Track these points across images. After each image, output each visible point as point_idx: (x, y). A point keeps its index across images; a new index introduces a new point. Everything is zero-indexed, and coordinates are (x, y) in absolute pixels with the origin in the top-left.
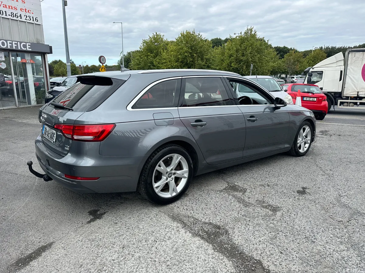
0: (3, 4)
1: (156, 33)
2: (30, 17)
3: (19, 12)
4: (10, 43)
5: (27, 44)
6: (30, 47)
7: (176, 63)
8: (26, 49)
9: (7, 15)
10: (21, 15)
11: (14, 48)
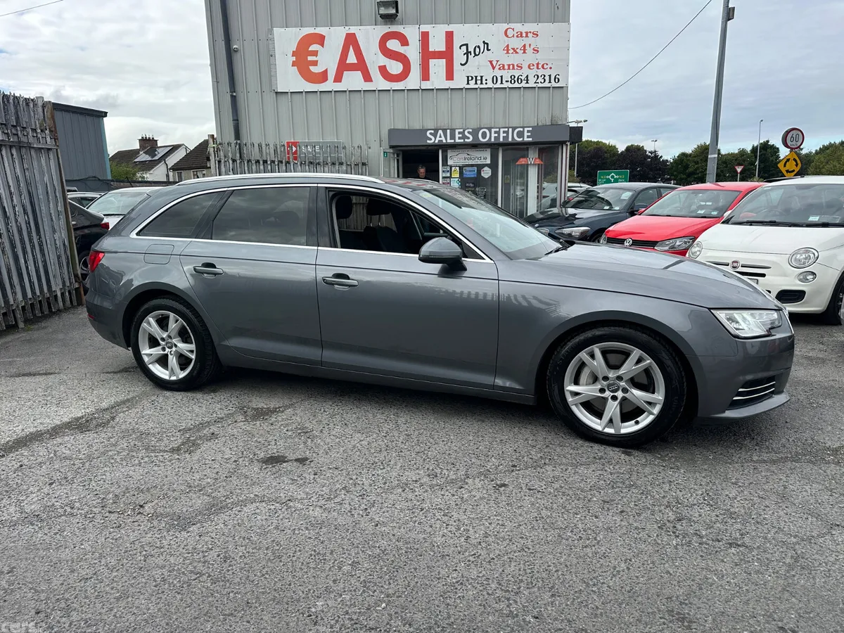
0: (499, 63)
2: (545, 76)
3: (525, 72)
4: (495, 132)
6: (529, 134)
8: (521, 139)
9: (504, 82)
10: (527, 77)
11: (501, 140)
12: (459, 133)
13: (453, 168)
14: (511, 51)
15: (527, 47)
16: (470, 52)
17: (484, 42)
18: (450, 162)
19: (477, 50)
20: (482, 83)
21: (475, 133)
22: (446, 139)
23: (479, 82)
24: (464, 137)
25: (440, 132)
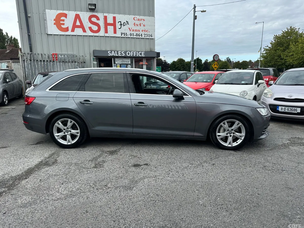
0: (132, 29)
1: (291, 27)
2: (147, 34)
3: (141, 33)
4: (132, 53)
5: (143, 52)
6: (144, 54)
8: (141, 56)
9: (134, 35)
11: (134, 56)
12: (120, 52)
13: (118, 65)
14: (136, 25)
15: (141, 24)
16: (122, 24)
17: (126, 21)
18: (116, 63)
19: (124, 24)
20: (126, 36)
21: (125, 52)
22: (115, 55)
23: (125, 35)
24: (122, 54)
25: (113, 52)
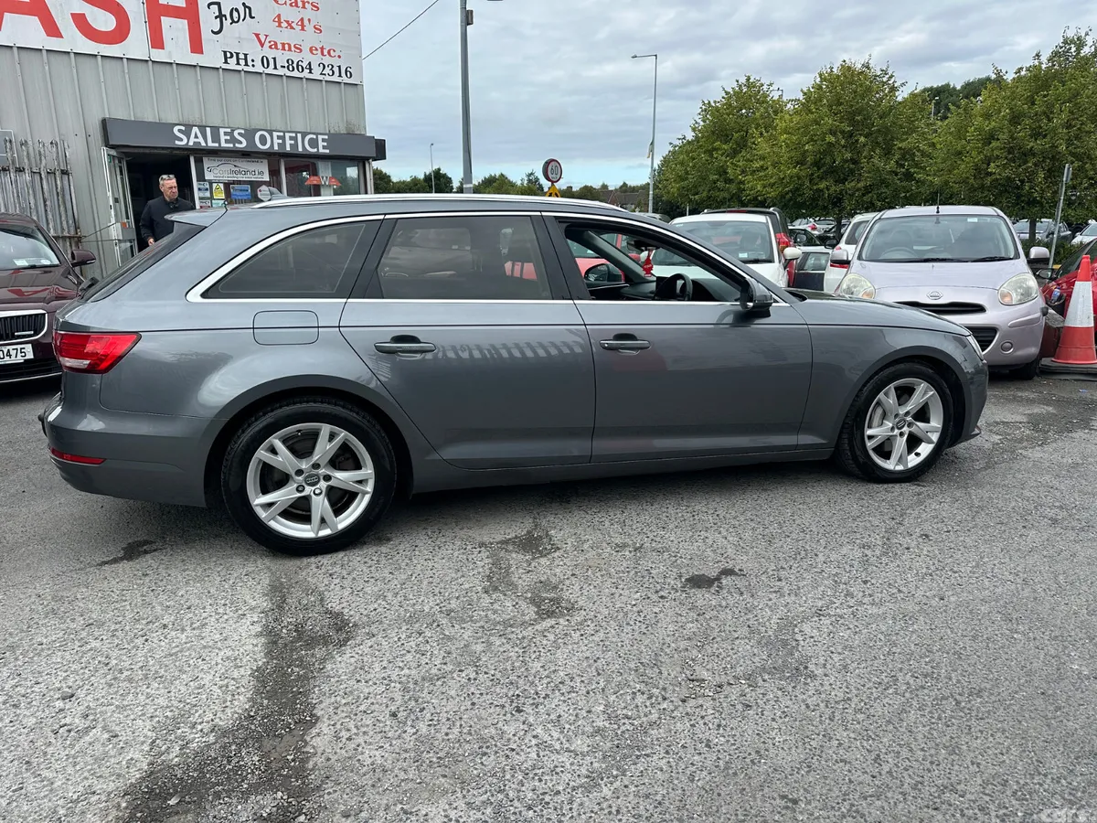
0: (268, 39)
1: (748, 79)
2: (333, 66)
3: (306, 57)
4: (279, 137)
5: (320, 137)
6: (325, 144)
7: (795, 167)
8: (316, 150)
9: (278, 66)
10: (310, 64)
11: (288, 148)
12: (226, 134)
13: (215, 185)
14: (284, 25)
15: (306, 22)
16: (225, 16)
17: (244, 4)
18: (208, 176)
19: (235, 14)
20: (246, 64)
21: (249, 134)
22: (206, 142)
23: (242, 62)
24: (233, 140)
25: (195, 130)
